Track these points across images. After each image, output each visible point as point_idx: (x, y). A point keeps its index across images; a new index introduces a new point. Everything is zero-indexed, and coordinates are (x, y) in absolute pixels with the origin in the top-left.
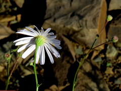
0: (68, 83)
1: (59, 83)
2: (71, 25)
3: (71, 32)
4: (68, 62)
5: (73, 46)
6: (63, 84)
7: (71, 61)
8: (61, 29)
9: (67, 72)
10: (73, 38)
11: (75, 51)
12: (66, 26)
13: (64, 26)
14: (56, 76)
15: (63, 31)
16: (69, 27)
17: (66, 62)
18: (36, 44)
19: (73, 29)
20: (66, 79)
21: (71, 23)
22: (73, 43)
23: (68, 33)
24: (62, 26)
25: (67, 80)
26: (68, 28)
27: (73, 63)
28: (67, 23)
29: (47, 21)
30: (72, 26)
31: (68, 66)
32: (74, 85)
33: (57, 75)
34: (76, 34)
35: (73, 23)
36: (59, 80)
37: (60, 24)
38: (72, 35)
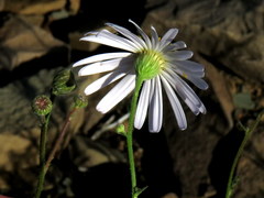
0: (210, 188)
1: (184, 190)
2: (222, 25)
3: (221, 47)
4: (212, 129)
5: (228, 85)
6: (196, 192)
7: (220, 128)
9: (207, 157)
10: (226, 62)
11: (231, 99)
12: (208, 30)
13: (203, 30)
14: (176, 169)
15: (199, 42)
16: (216, 30)
17: (207, 131)
18: (137, 73)
19: (227, 36)
20: (204, 178)
21: (223, 20)
22: (228, 77)
24: (197, 27)
25: (208, 181)
26: (212, 35)
27: (227, 132)
28: (211, 21)
29: (153, 14)
30: (226, 28)
31: (213, 140)
32: (230, 193)
33: (181, 166)
34: (235, 53)
35: (227, 21)
36: (186, 181)
37: (191, 23)
38: (223, 54)
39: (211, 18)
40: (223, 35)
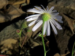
0: (68, 51)
1: (61, 52)
2: (70, 5)
3: (70, 11)
4: (68, 35)
5: (72, 22)
6: (64, 53)
7: (70, 34)
8: (62, 9)
9: (67, 43)
10: (71, 16)
11: (73, 26)
12: (66, 7)
13: (64, 7)
14: (58, 46)
15: (63, 10)
16: (68, 7)
17: (67, 35)
18: (43, 20)
20: (67, 48)
21: (70, 4)
23: (67, 13)
24: (63, 6)
25: (68, 49)
26: (67, 8)
27: (72, 35)
29: (50, 3)
30: (71, 6)
31: (68, 38)
32: (73, 53)
33: (60, 45)
34: (74, 13)
35: (71, 4)
36: (61, 49)
37: (61, 5)
38: (70, 14)
39: (66, 4)
40: (70, 8)
